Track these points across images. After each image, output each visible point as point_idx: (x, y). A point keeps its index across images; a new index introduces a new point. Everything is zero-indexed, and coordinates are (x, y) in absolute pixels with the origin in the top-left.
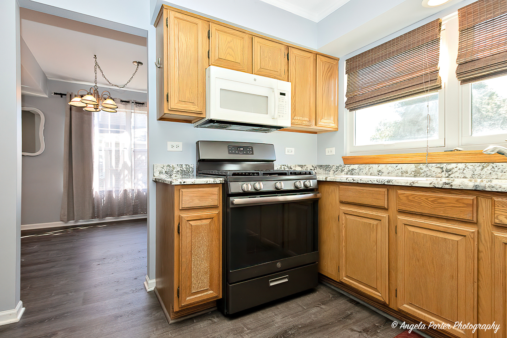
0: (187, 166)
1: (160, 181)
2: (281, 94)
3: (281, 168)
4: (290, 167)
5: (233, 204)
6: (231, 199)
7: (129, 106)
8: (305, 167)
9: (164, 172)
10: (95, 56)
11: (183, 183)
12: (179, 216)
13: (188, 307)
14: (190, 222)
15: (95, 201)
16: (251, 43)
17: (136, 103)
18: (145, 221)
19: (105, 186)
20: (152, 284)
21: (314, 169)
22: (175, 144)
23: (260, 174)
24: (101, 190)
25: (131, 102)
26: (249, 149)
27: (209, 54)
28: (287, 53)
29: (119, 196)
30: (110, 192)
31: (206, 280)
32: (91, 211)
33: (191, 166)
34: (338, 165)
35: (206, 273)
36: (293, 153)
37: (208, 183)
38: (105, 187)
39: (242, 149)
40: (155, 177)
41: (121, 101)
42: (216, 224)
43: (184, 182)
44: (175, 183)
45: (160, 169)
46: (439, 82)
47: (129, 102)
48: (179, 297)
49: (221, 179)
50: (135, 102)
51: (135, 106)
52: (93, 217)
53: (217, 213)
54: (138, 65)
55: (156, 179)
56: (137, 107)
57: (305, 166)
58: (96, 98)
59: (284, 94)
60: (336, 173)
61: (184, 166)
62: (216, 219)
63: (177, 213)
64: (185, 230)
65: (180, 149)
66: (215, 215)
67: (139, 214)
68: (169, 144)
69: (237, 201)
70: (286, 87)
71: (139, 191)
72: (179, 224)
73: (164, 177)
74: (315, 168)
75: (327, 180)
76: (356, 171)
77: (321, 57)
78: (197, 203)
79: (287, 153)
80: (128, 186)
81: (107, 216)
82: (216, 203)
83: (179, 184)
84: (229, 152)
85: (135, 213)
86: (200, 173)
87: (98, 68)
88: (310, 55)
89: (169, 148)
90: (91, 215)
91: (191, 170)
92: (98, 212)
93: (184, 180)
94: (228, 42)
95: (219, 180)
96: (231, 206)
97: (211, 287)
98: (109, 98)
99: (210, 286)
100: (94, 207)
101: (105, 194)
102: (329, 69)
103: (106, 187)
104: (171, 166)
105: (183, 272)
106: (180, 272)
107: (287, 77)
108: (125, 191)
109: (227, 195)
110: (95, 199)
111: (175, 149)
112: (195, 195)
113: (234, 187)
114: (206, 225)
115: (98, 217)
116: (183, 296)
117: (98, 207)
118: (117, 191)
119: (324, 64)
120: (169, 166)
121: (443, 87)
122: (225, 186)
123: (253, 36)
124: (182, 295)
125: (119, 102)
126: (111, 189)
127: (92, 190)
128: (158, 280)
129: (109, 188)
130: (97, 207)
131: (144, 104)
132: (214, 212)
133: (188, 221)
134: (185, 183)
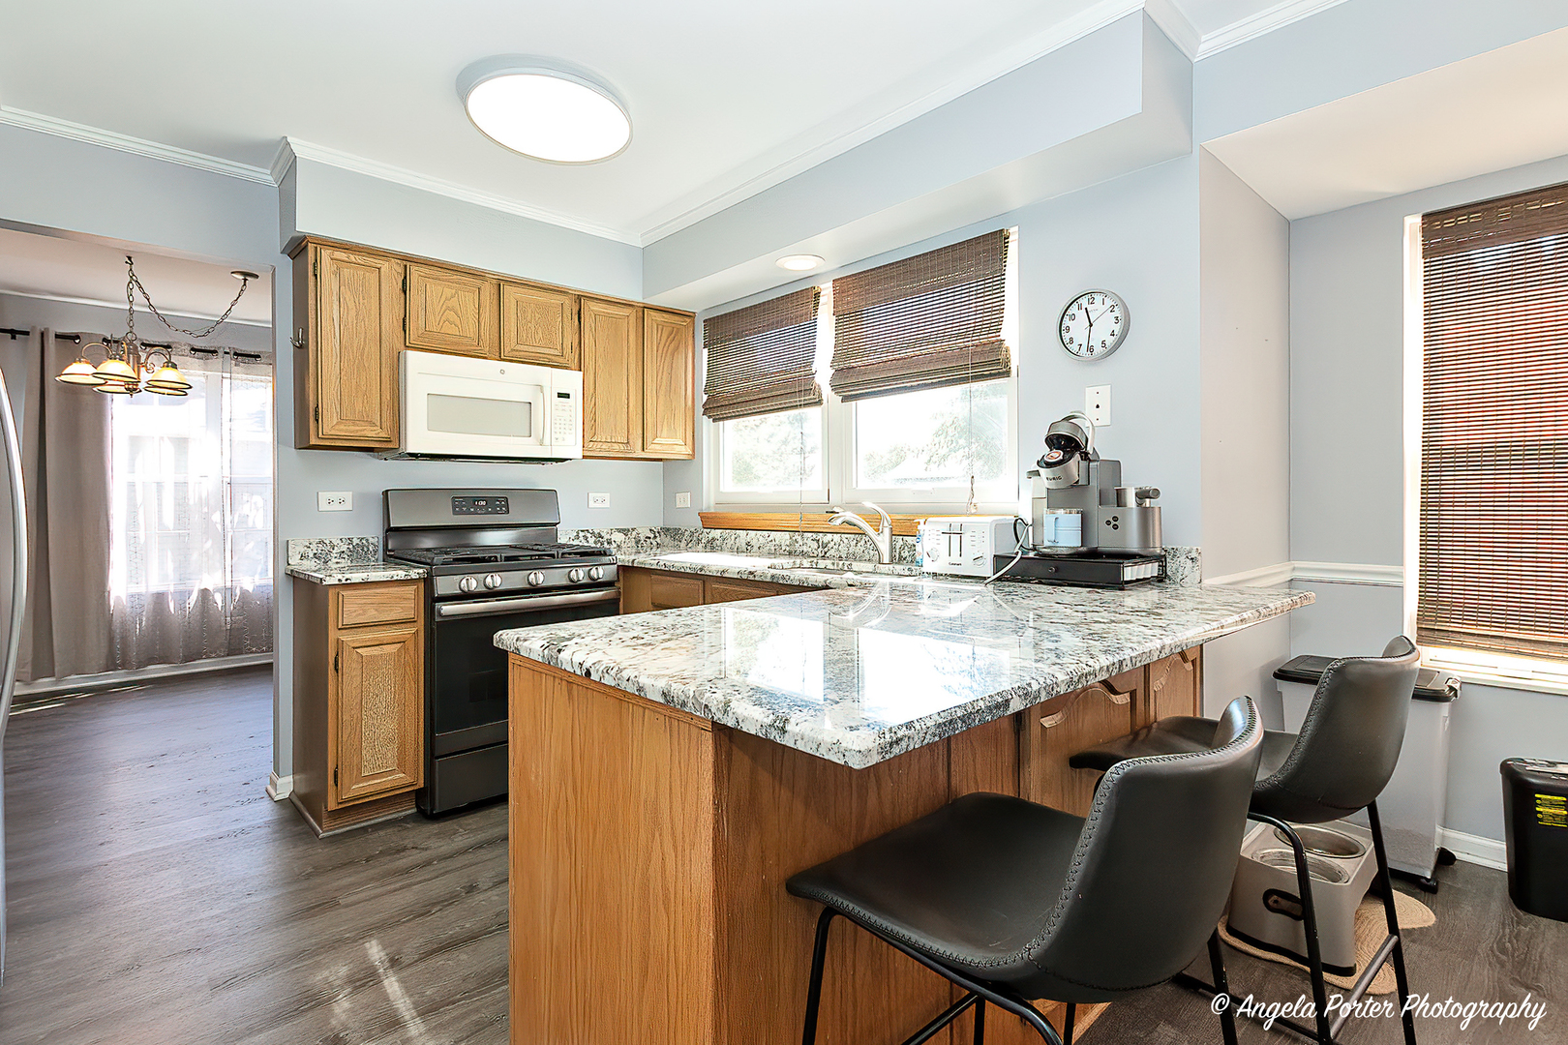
0: (364, 541)
1: (302, 576)
2: (560, 395)
3: (578, 537)
4: (599, 534)
5: (440, 615)
6: (437, 605)
7: (216, 361)
8: (634, 533)
9: (311, 555)
10: (129, 258)
11: (344, 582)
12: (338, 639)
13: (357, 802)
14: (358, 650)
15: (116, 621)
16: (496, 296)
17: (236, 354)
18: (267, 669)
19: (144, 582)
20: (286, 786)
21: (655, 537)
22: (335, 495)
23: (499, 560)
24: (134, 589)
25: (221, 354)
26: (501, 502)
27: (404, 325)
28: (578, 309)
29: (188, 606)
30: (160, 598)
31: (391, 753)
32: (104, 651)
33: (371, 540)
34: (693, 530)
35: (391, 741)
36: (607, 504)
37: (395, 578)
38: (144, 584)
39: (484, 503)
40: (290, 568)
41: (193, 349)
42: (412, 653)
43: (347, 580)
44: (329, 581)
45: (302, 550)
46: (817, 393)
47: (215, 352)
48: (337, 785)
49: (421, 571)
50: (232, 353)
51: (234, 362)
52: (111, 666)
53: (415, 632)
54: (245, 280)
55: (292, 571)
56: (239, 365)
57: (633, 529)
58: (131, 364)
59: (567, 396)
60: (690, 545)
61: (355, 541)
62: (411, 645)
63: (333, 634)
64: (349, 664)
65: (348, 506)
66: (408, 636)
67: (246, 653)
68: (324, 496)
69: (448, 609)
70: (571, 380)
71: (244, 593)
72: (337, 655)
73: (309, 567)
74: (657, 535)
75: (635, 565)
76: (718, 543)
77: (652, 313)
78: (372, 615)
79: (592, 504)
80: (212, 580)
81: (152, 660)
82: (411, 614)
83: (337, 583)
84: (454, 510)
85: (233, 651)
86: (391, 556)
87: (136, 288)
88: (626, 311)
89: (324, 506)
90: (102, 662)
91: (371, 549)
92: (124, 653)
93: (347, 576)
94: (446, 299)
95: (415, 573)
96: (437, 619)
97: (401, 766)
98: (168, 366)
99: (399, 766)
100: (111, 640)
101: (148, 604)
102: (673, 335)
103: (147, 582)
104: (327, 542)
105: (345, 739)
106: (340, 739)
107: (577, 356)
108: (205, 593)
109: (432, 600)
110: (114, 619)
111: (336, 507)
112: (369, 601)
113: (444, 585)
114: (390, 654)
115: (124, 665)
116: (346, 781)
117: (124, 638)
118: (184, 595)
119: (660, 327)
120: (321, 542)
121: (825, 402)
122: (428, 582)
123: (501, 283)
124: (345, 778)
125: (187, 352)
126: (161, 589)
127: (106, 594)
128: (297, 777)
129: (155, 586)
130: (122, 638)
131: (259, 356)
132: (407, 631)
133: (354, 648)
134: (349, 581)
